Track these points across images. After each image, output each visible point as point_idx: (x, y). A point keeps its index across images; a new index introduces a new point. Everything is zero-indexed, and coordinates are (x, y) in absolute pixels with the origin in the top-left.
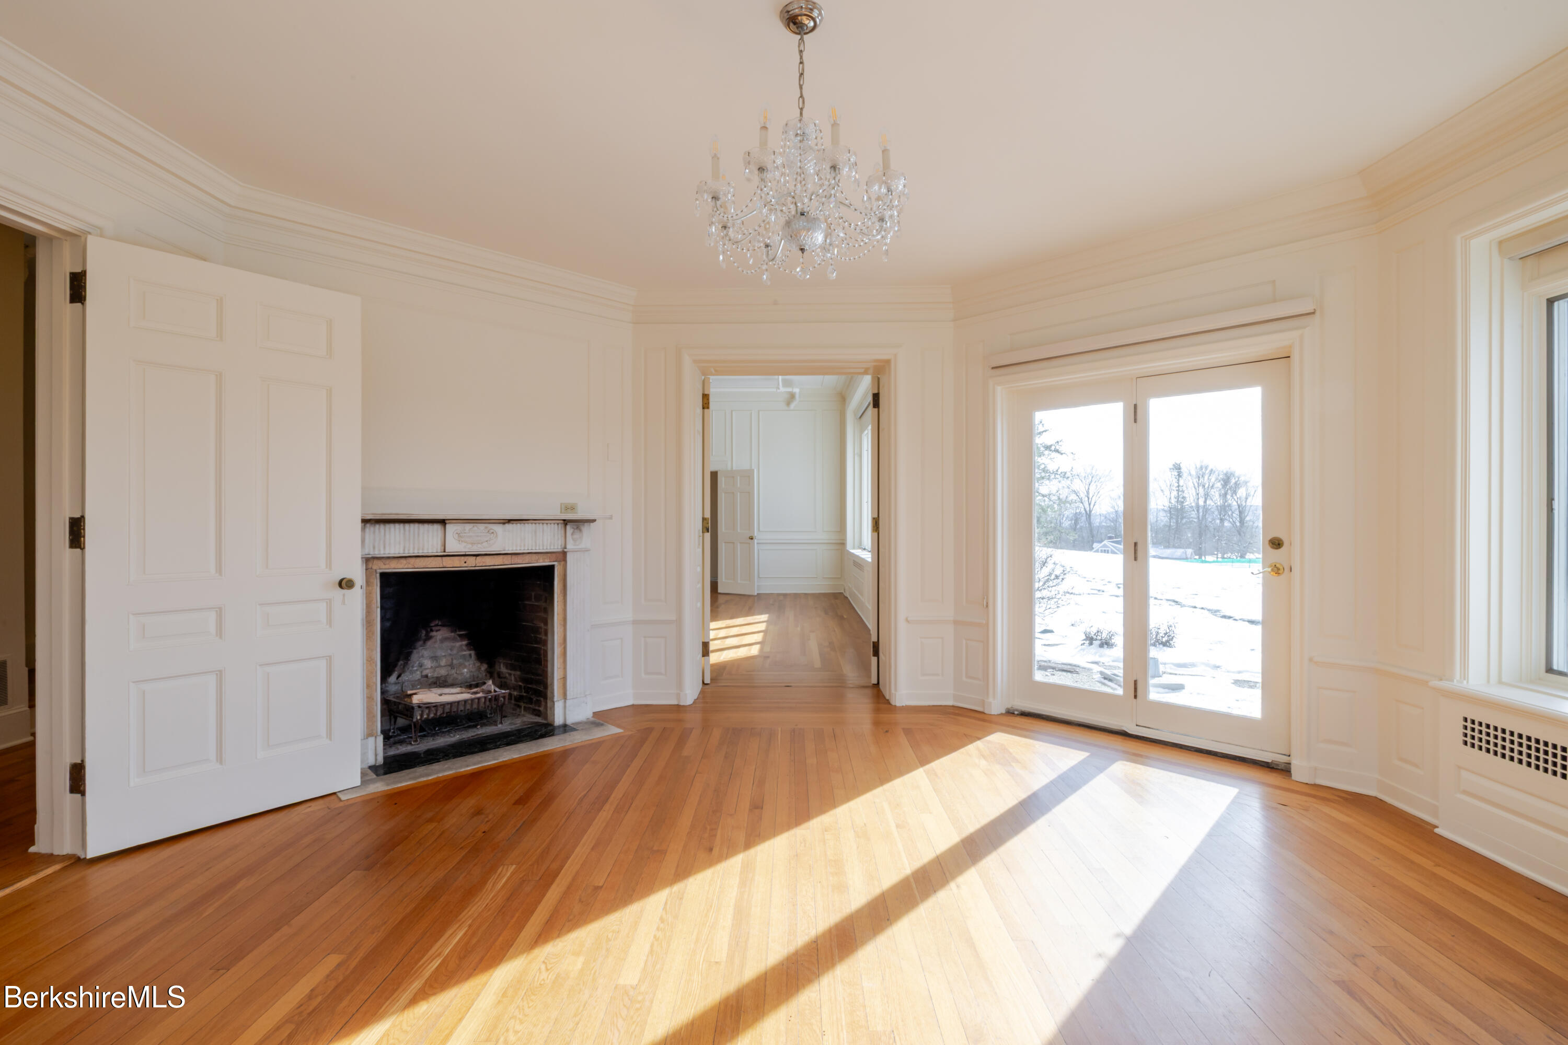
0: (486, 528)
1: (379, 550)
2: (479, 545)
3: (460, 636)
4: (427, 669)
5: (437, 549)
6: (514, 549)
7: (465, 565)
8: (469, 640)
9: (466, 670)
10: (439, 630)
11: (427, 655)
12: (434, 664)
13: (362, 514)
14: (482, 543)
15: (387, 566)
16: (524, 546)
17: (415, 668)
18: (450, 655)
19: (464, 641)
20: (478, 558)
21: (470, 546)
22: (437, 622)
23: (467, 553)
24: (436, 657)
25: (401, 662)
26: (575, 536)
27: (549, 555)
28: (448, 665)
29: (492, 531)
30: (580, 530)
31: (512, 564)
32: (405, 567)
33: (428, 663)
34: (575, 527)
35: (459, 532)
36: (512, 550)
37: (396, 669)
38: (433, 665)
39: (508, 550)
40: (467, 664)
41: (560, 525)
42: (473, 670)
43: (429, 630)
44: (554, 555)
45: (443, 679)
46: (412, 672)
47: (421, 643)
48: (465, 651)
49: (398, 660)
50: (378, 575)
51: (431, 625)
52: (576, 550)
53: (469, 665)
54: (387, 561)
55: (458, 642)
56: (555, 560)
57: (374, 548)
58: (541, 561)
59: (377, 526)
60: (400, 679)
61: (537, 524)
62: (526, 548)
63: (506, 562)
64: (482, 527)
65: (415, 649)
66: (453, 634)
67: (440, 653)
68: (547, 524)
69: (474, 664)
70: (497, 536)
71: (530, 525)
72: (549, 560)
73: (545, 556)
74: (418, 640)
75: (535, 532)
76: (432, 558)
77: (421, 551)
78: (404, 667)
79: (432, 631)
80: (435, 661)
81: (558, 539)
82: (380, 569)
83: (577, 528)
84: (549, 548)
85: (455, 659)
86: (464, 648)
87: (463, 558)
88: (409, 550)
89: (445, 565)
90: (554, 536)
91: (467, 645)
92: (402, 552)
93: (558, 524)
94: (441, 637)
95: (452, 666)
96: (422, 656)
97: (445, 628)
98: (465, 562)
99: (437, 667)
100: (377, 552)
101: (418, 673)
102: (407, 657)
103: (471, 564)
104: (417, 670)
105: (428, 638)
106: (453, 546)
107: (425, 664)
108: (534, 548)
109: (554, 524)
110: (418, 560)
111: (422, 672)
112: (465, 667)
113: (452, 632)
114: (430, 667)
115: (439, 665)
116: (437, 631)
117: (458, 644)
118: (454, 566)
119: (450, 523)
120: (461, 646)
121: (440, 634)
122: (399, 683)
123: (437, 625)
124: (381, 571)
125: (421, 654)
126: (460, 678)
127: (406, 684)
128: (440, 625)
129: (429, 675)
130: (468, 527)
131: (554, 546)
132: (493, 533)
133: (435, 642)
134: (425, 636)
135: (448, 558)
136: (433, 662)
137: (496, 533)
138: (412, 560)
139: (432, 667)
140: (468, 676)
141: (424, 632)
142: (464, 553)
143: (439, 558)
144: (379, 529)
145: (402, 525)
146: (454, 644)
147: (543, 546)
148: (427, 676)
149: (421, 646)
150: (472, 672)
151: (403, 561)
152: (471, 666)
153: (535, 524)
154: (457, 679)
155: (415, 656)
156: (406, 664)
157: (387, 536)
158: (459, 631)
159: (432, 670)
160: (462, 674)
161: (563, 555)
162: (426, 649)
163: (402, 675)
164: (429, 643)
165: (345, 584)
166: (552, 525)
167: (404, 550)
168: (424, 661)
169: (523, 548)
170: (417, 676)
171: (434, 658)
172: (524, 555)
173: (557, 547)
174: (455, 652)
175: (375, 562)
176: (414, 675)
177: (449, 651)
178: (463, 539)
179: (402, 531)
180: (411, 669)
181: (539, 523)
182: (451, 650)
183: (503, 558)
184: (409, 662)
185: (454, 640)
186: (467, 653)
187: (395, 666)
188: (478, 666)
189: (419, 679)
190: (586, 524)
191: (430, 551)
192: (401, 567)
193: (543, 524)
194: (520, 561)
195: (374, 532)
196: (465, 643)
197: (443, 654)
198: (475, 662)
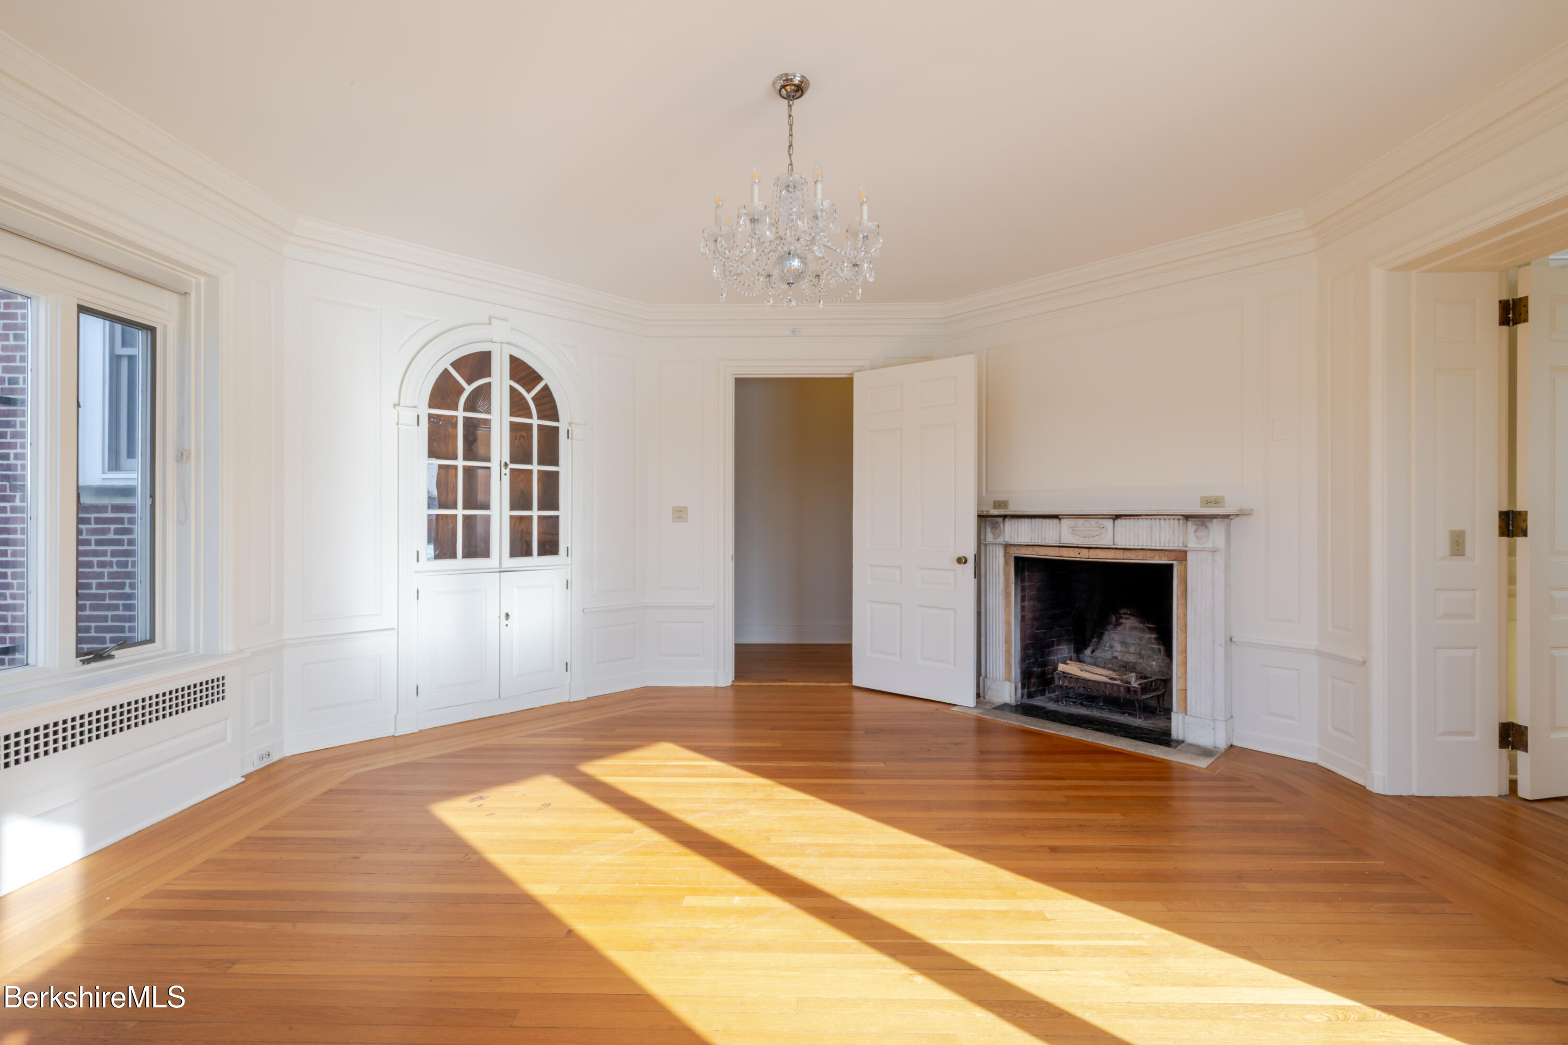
0: (1097, 522)
1: (1014, 539)
2: (1091, 539)
3: (1149, 628)
4: (1117, 651)
5: (1056, 541)
6: (1128, 544)
7: (1079, 556)
8: (1157, 634)
9: (1154, 663)
10: (1128, 618)
11: (1117, 639)
12: (1124, 649)
13: (978, 511)
14: (1093, 537)
15: (1019, 552)
16: (1138, 541)
17: (1107, 648)
18: (1139, 644)
19: (1153, 634)
20: (1091, 550)
21: (1082, 539)
22: (1126, 611)
23: (1079, 546)
24: (1125, 643)
25: (1095, 640)
26: (1199, 534)
27: (1167, 553)
28: (1137, 654)
29: (1102, 526)
30: (1207, 527)
31: (1124, 559)
32: (1032, 553)
33: (1118, 647)
34: (1200, 524)
35: (1072, 526)
36: (1125, 545)
37: (1091, 644)
38: (1122, 649)
39: (1121, 545)
40: (1156, 657)
41: (1181, 520)
42: (1162, 665)
43: (1119, 616)
44: (1174, 554)
45: (1132, 665)
46: (1104, 651)
47: (1111, 627)
48: (1154, 644)
49: (1093, 637)
50: (1013, 558)
51: (1122, 612)
52: (1196, 549)
53: (1158, 659)
54: (1019, 548)
55: (1147, 633)
56: (1174, 559)
57: (1011, 537)
58: (1157, 558)
59: (1013, 520)
60: (1094, 653)
61: (1153, 520)
62: (1140, 544)
63: (1118, 557)
64: (1093, 522)
65: (1106, 631)
66: (1142, 625)
67: (1128, 640)
68: (1165, 519)
69: (1163, 659)
70: (1107, 531)
71: (1145, 520)
72: (1166, 558)
73: (1162, 554)
74: (1110, 623)
75: (1151, 528)
76: (1052, 548)
77: (1043, 542)
78: (1097, 644)
79: (1121, 617)
80: (1124, 647)
81: (1179, 536)
82: (1014, 553)
83: (1202, 524)
84: (1167, 545)
85: (1144, 650)
86: (1153, 641)
87: (1077, 549)
88: (1035, 540)
89: (1062, 554)
90: (1174, 533)
91: (1156, 639)
92: (1030, 541)
93: (1179, 520)
94: (1130, 626)
95: (1140, 655)
96: (1113, 639)
97: (1133, 618)
98: (1079, 554)
99: (1127, 653)
100: (1013, 541)
101: (1109, 653)
102: (1100, 636)
103: (1084, 556)
104: (1108, 650)
105: (1118, 624)
106: (1068, 539)
107: (1115, 646)
108: (1149, 545)
109: (1174, 519)
110: (1041, 549)
111: (1112, 653)
112: (1154, 660)
113: (1141, 623)
114: (1119, 650)
115: (1128, 651)
116: (1126, 619)
117: (1147, 636)
118: (1071, 556)
119: (1063, 518)
120: (1150, 638)
121: (1129, 622)
122: (1093, 657)
123: (1126, 614)
124: (1015, 555)
125: (1112, 637)
126: (1149, 669)
127: (1099, 659)
128: (1129, 614)
129: (1119, 657)
130: (1080, 522)
131: (1174, 543)
132: (1103, 528)
133: (1125, 629)
134: (1115, 621)
135: (1064, 549)
136: (1123, 646)
137: (1107, 528)
138: (1036, 549)
139: (1121, 651)
140: (1157, 669)
141: (1114, 618)
142: (1076, 545)
143: (1057, 548)
144: (1014, 523)
145: (1029, 520)
146: (1143, 635)
147: (1160, 543)
148: (1116, 658)
149: (1112, 630)
150: (1160, 666)
151: (1031, 549)
152: (1160, 660)
153: (1151, 519)
154: (1145, 669)
155: (1106, 637)
156: (1099, 642)
157: (1020, 528)
158: (1148, 624)
159: (1122, 654)
160: (1151, 666)
161: (1182, 555)
162: (1116, 634)
163: (1096, 651)
164: (1119, 629)
165: (962, 561)
166: (1172, 521)
167: (1031, 540)
168: (1114, 644)
169: (1136, 544)
170: (1108, 655)
171: (1123, 643)
172: (1137, 551)
173: (1176, 544)
174: (1143, 642)
175: (1012, 547)
176: (1105, 654)
177: (1138, 641)
178: (1075, 533)
179: (1030, 524)
180: (1103, 647)
181: (1155, 519)
182: (1140, 640)
183: (1115, 552)
184: (1102, 641)
185: (1143, 631)
186: (1156, 646)
187: (1090, 641)
188: (1167, 663)
189: (1110, 659)
190: (1215, 520)
191: (1050, 542)
192: (1028, 553)
193: (1160, 519)
194: (1132, 557)
195: (1011, 525)
196: (1154, 636)
197: (1132, 642)
198: (1165, 658)
